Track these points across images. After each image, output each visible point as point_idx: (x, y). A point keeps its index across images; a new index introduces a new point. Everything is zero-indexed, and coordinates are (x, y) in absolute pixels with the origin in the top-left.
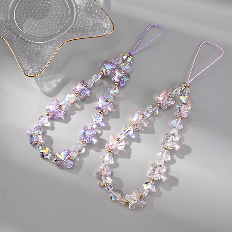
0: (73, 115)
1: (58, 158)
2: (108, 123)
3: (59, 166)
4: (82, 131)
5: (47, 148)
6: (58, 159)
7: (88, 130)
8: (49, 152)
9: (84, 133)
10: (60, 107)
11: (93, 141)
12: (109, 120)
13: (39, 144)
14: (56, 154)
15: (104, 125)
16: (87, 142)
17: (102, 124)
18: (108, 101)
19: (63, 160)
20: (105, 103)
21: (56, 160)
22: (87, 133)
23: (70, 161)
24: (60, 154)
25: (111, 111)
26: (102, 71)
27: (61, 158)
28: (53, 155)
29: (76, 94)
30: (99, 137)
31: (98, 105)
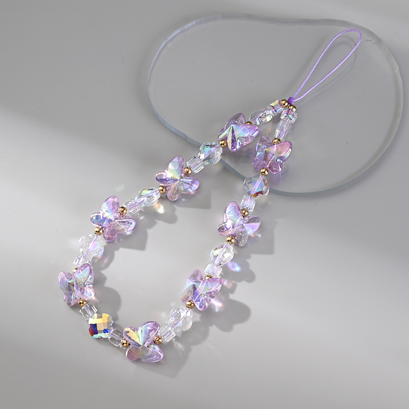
0: (150, 228)
1: (130, 338)
2: (248, 265)
3: (130, 356)
4: (189, 284)
5: (105, 316)
6: (130, 341)
7: (202, 282)
8: (108, 323)
9: (194, 288)
10: (123, 211)
11: (214, 306)
12: (249, 257)
13: (87, 306)
14: (127, 329)
15: (238, 269)
16: (201, 307)
17: (233, 267)
18: (246, 213)
19: (141, 344)
20: (239, 221)
21: (125, 342)
22: (201, 288)
23: (157, 348)
24: (135, 330)
25: (253, 236)
26: (225, 139)
27: (137, 340)
28: (119, 331)
29: (161, 188)
30: (228, 296)
31: (223, 224)
